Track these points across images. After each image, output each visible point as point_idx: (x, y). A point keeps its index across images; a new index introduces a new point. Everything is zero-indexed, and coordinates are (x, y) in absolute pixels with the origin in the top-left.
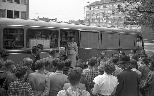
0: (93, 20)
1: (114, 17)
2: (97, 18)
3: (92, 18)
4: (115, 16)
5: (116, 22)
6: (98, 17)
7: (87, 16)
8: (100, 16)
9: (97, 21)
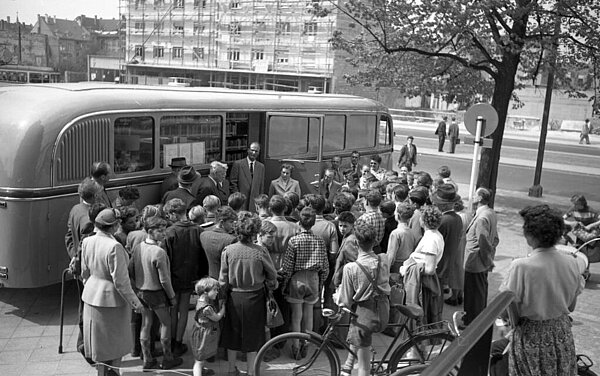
0: (158, 25)
1: (238, 19)
2: (174, 18)
3: (152, 18)
4: (242, 15)
5: (247, 39)
6: (178, 15)
7: (133, 9)
8: (186, 13)
9: (172, 31)
